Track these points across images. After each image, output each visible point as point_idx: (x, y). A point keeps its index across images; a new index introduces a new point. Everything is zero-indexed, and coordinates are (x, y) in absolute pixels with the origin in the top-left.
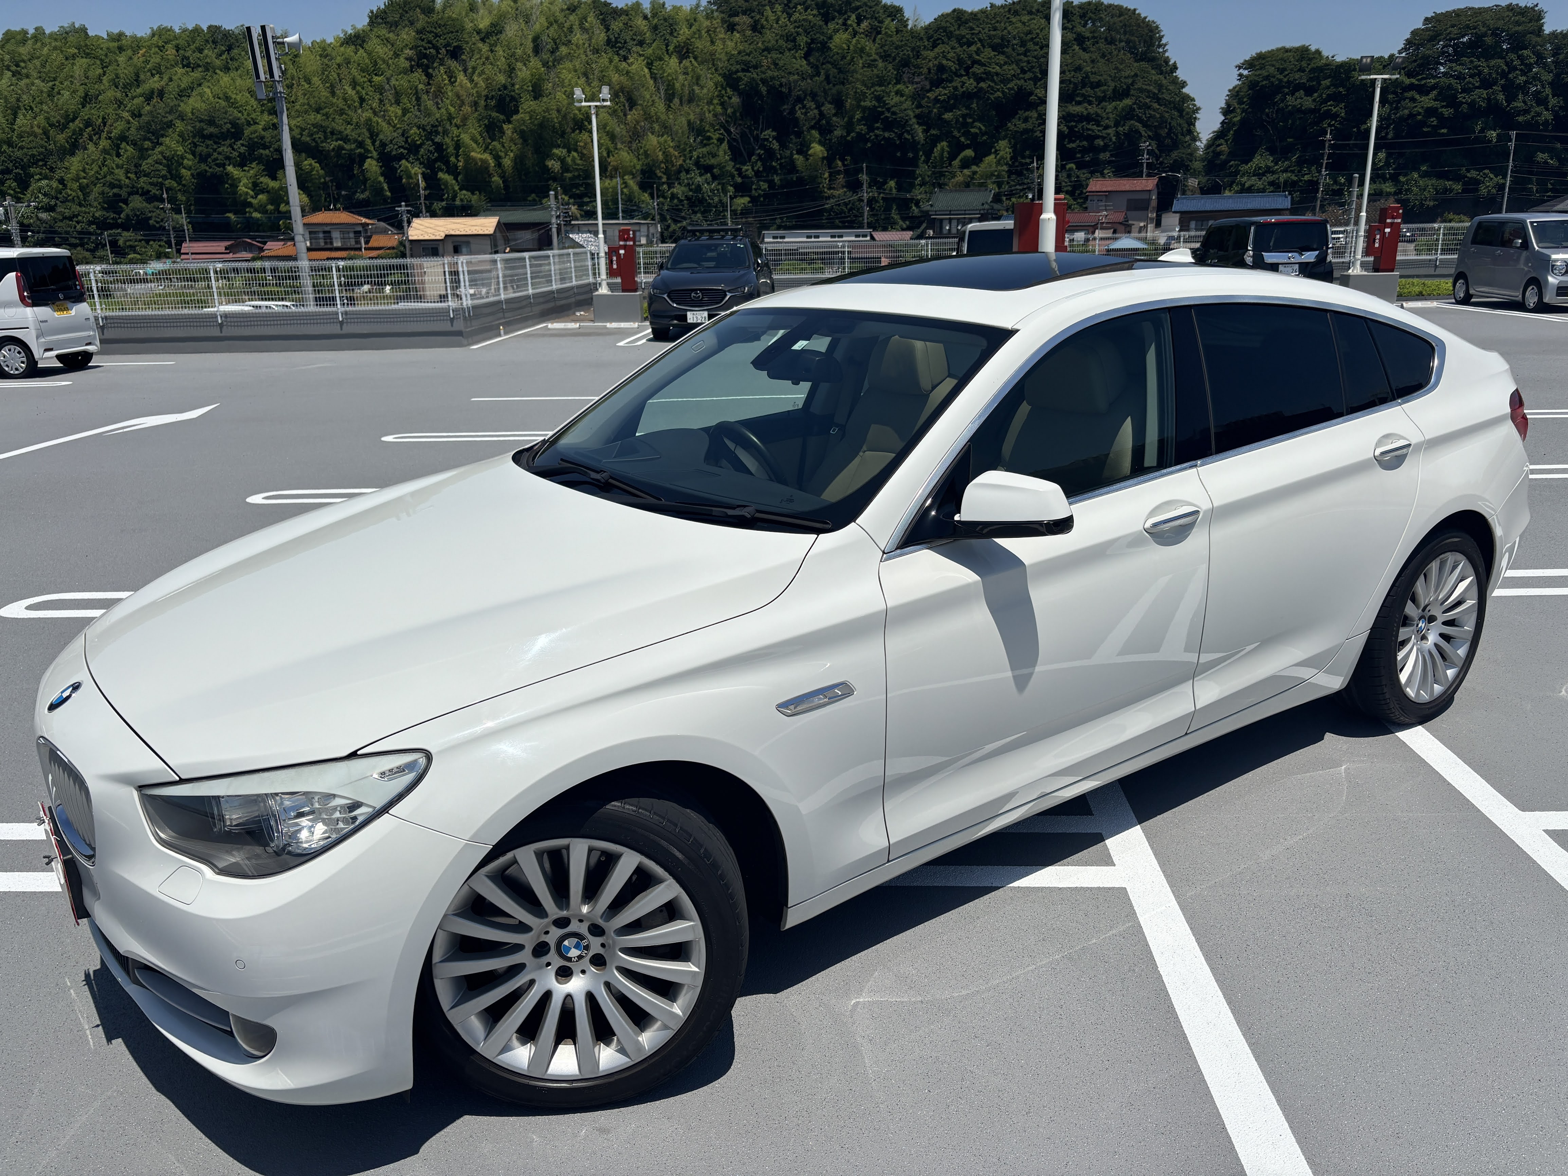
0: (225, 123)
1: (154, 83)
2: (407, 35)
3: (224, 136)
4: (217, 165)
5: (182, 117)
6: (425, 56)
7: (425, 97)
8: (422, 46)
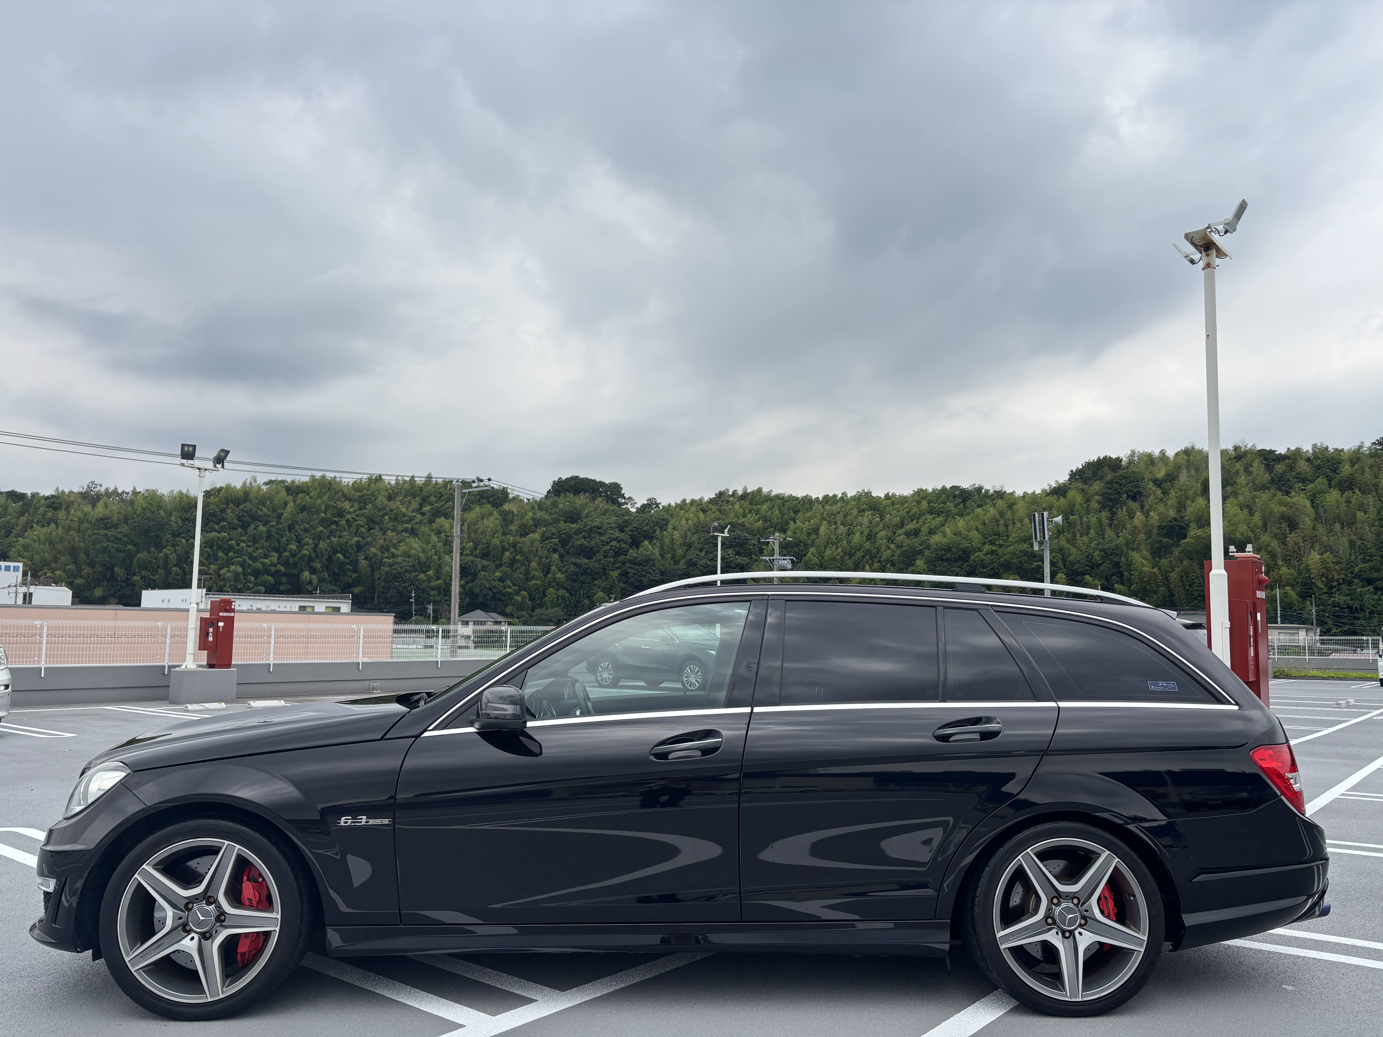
0: (958, 551)
1: (912, 526)
2: (1097, 486)
5: (928, 547)
6: (1110, 500)
7: (1108, 529)
8: (1109, 493)
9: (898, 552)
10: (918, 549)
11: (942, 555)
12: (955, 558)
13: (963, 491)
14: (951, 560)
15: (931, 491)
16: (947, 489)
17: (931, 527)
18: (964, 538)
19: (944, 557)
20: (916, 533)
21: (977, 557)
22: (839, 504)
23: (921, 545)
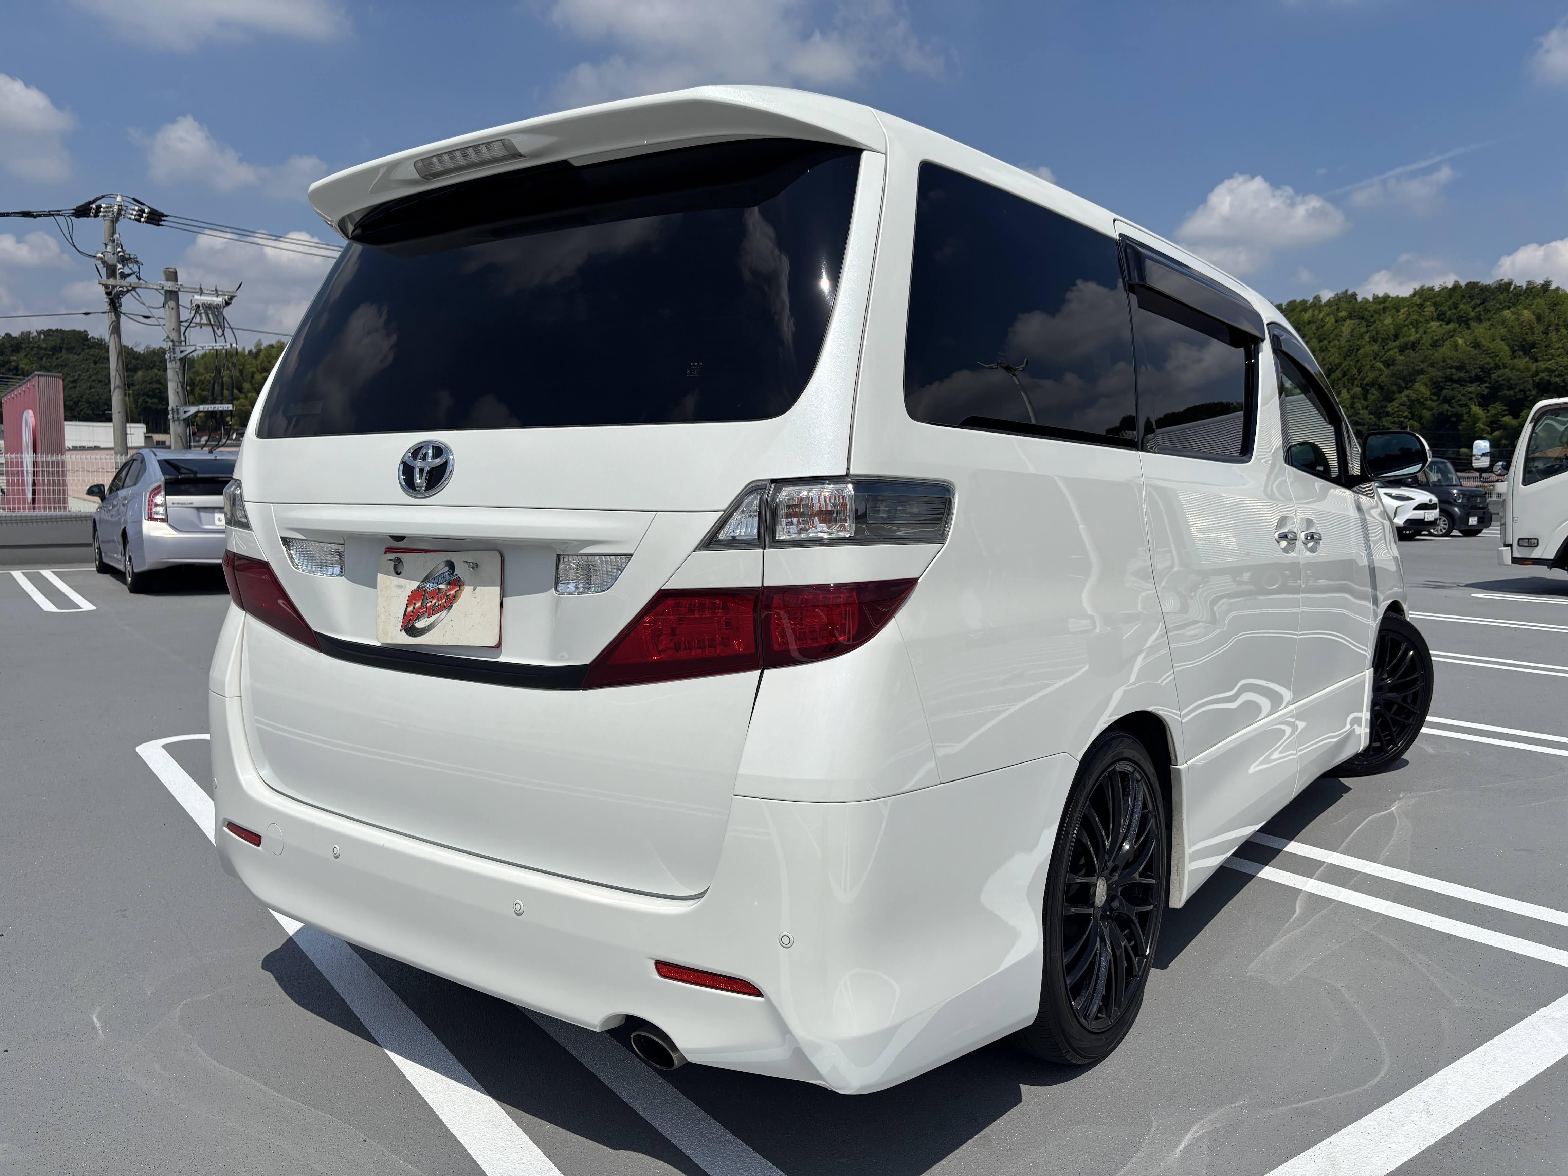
9: (1387, 372)
10: (1417, 368)
11: (1452, 374)
12: (1470, 377)
13: (1484, 289)
14: (1464, 380)
15: (1437, 289)
16: (1461, 287)
17: (1435, 338)
18: (1484, 351)
19: (1455, 377)
20: (1414, 346)
21: (1501, 376)
22: (1310, 312)
23: (1422, 362)
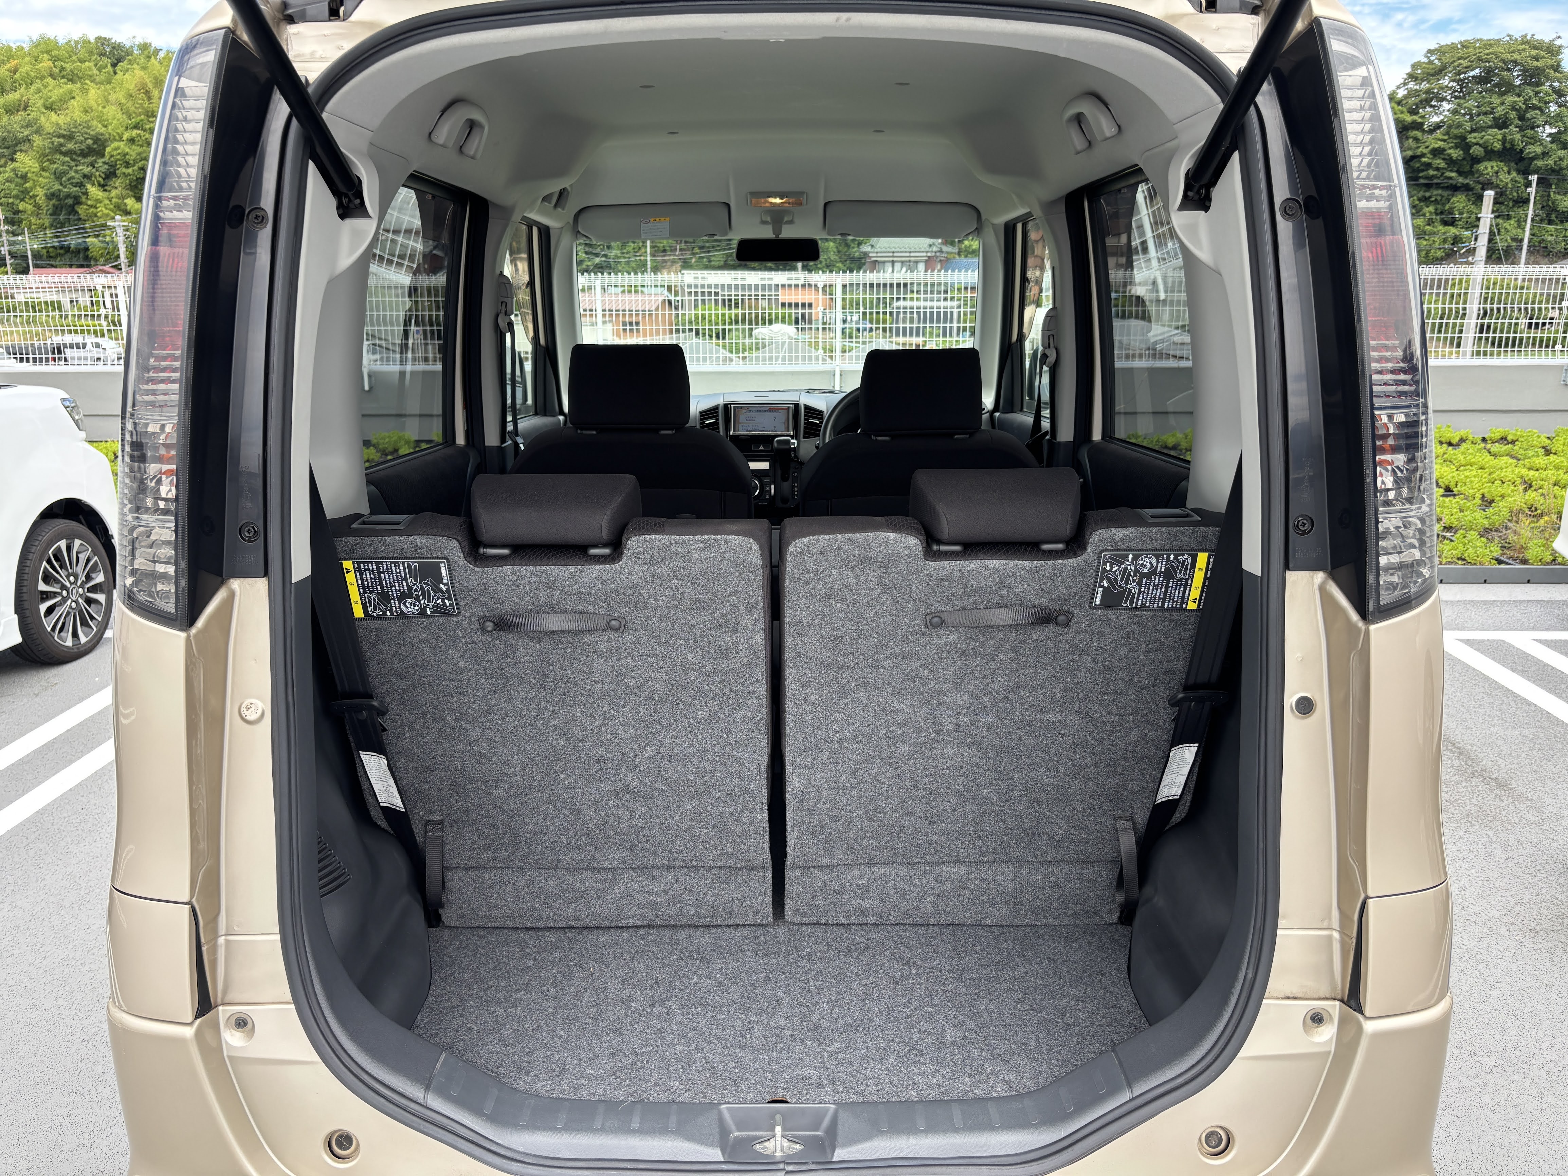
3: (84, 154)
4: (72, 184)
